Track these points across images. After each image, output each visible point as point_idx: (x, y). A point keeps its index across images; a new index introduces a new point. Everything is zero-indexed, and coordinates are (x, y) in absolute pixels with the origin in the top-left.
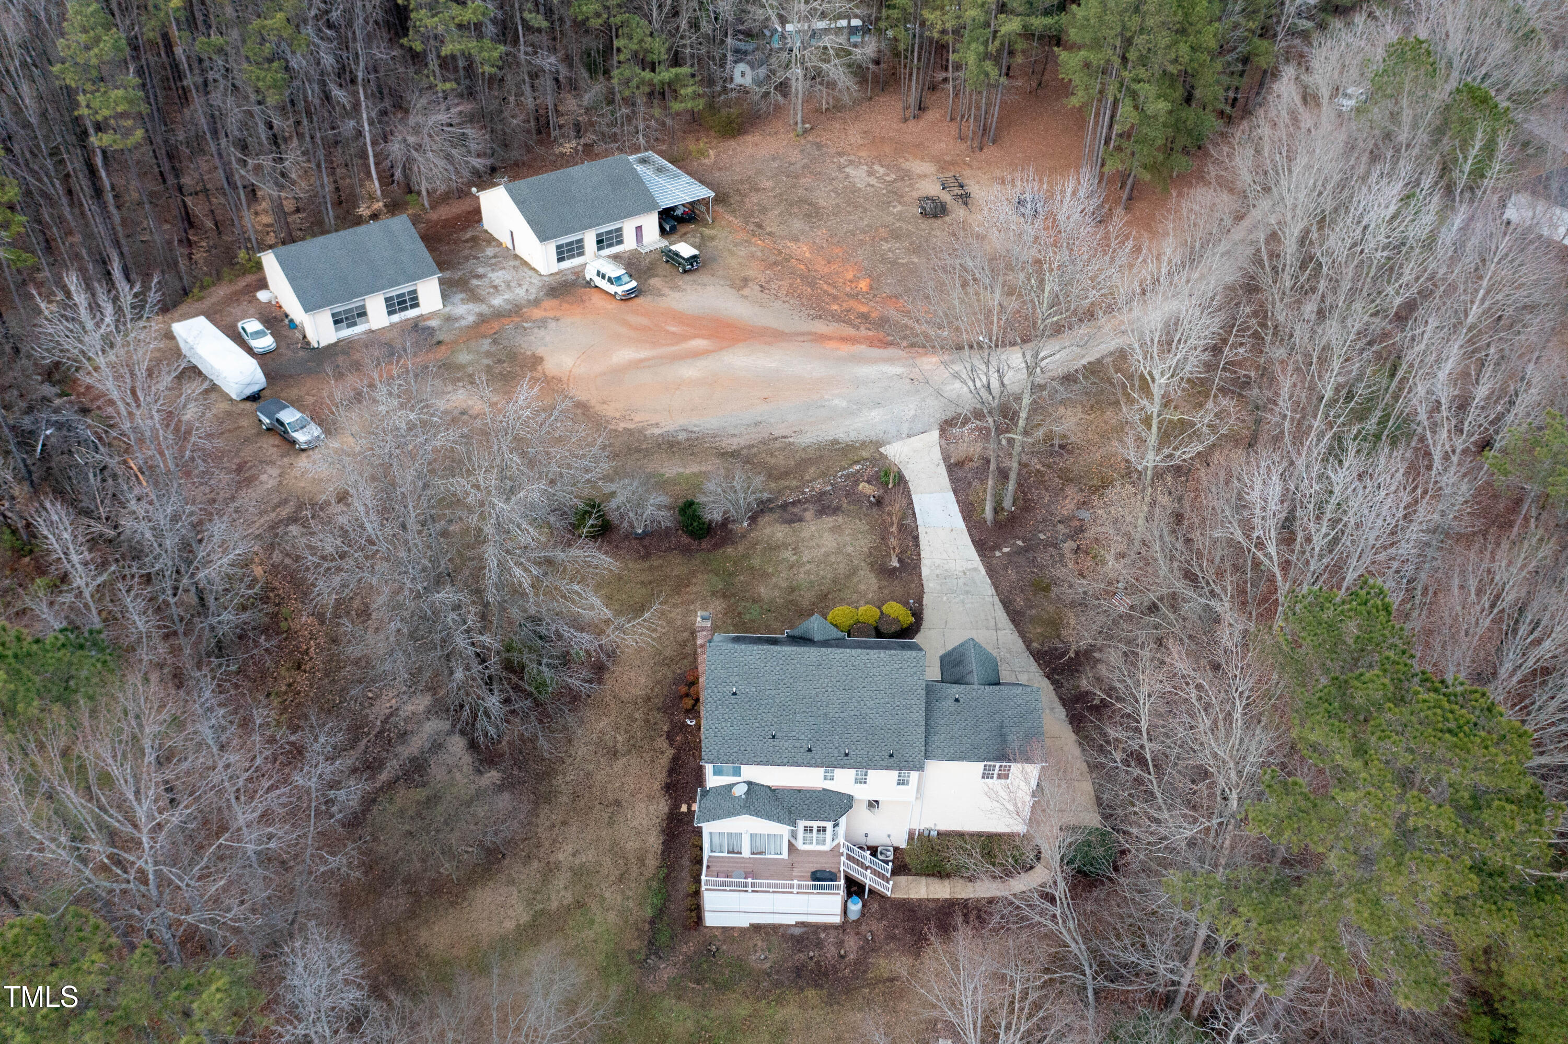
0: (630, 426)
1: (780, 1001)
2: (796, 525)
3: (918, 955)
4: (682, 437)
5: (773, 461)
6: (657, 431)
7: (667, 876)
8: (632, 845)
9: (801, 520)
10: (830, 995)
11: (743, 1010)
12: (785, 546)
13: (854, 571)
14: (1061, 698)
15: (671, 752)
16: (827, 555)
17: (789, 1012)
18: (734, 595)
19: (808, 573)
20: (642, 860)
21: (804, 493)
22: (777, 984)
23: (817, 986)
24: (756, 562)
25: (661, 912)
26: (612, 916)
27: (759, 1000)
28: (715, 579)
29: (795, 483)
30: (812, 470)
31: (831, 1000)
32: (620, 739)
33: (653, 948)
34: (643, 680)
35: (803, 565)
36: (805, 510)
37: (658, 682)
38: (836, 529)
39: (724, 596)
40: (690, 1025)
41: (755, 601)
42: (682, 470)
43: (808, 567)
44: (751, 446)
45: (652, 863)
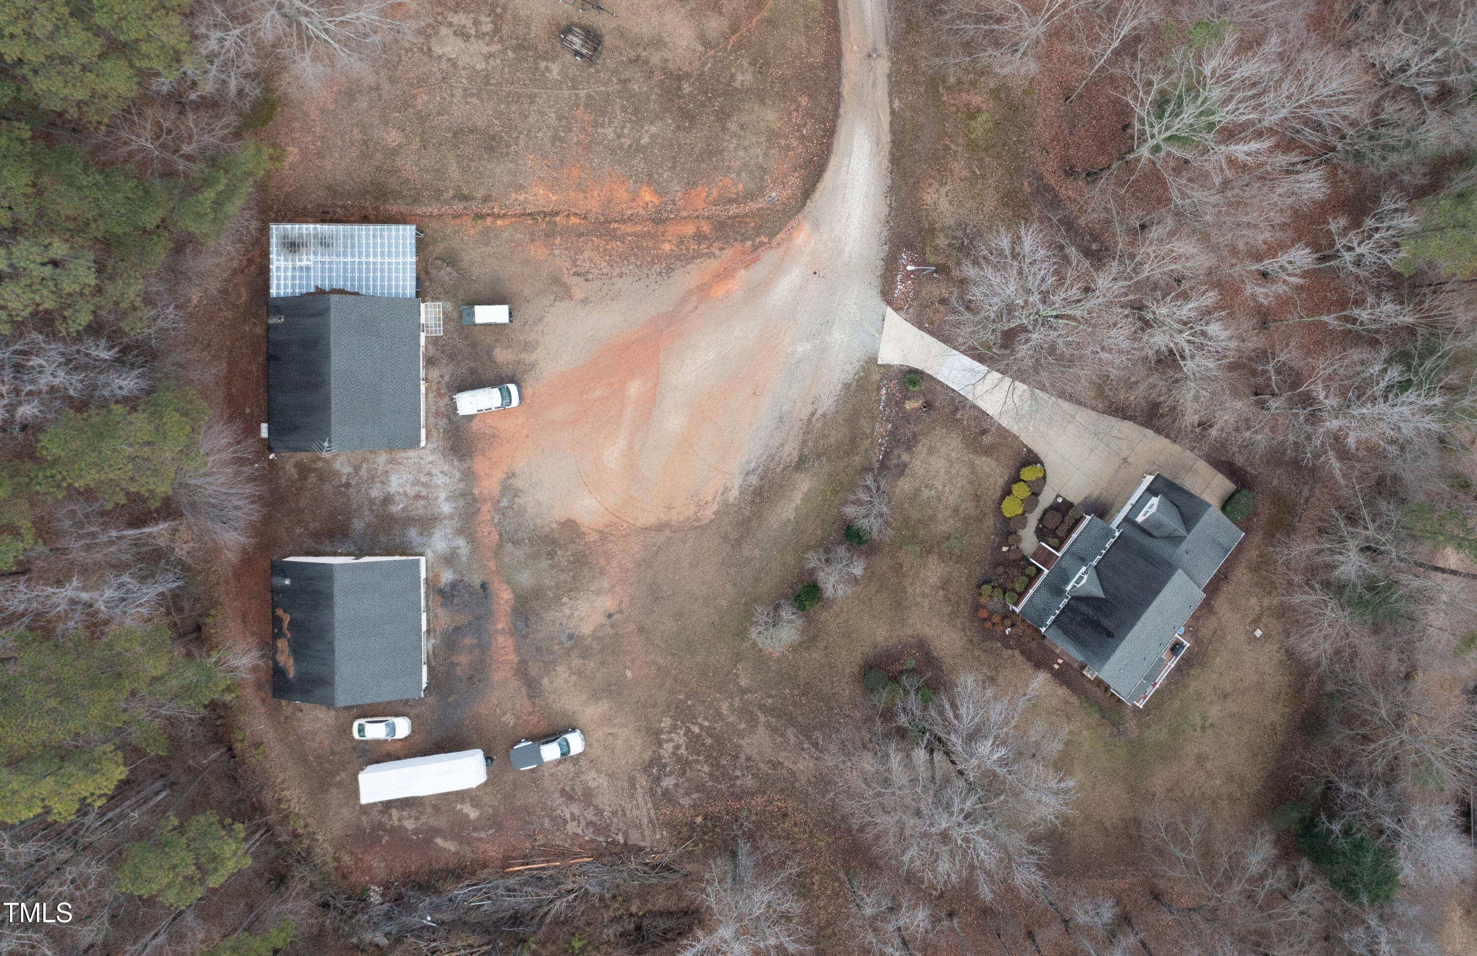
0: (715, 507)
1: (1185, 686)
2: (907, 472)
3: (1215, 613)
4: (754, 480)
5: (832, 440)
6: (735, 493)
7: (1086, 697)
8: (1055, 702)
9: (905, 465)
10: (1200, 664)
11: (1177, 704)
12: (919, 490)
13: (972, 466)
14: (1142, 425)
15: (1017, 652)
16: (948, 472)
17: (1193, 686)
18: (932, 546)
19: (951, 493)
20: (1066, 702)
21: (881, 445)
22: (1176, 683)
23: (1192, 666)
24: (916, 515)
25: (1102, 711)
26: (1084, 733)
27: (1177, 695)
28: (910, 548)
29: (867, 442)
30: (864, 422)
31: (1203, 665)
32: (985, 671)
33: (1115, 724)
34: (953, 636)
35: (943, 492)
36: (899, 456)
37: (963, 629)
38: (931, 451)
39: (929, 552)
40: (1164, 730)
41: (948, 539)
42: (793, 505)
43: (947, 489)
44: (804, 443)
45: (1074, 699)
